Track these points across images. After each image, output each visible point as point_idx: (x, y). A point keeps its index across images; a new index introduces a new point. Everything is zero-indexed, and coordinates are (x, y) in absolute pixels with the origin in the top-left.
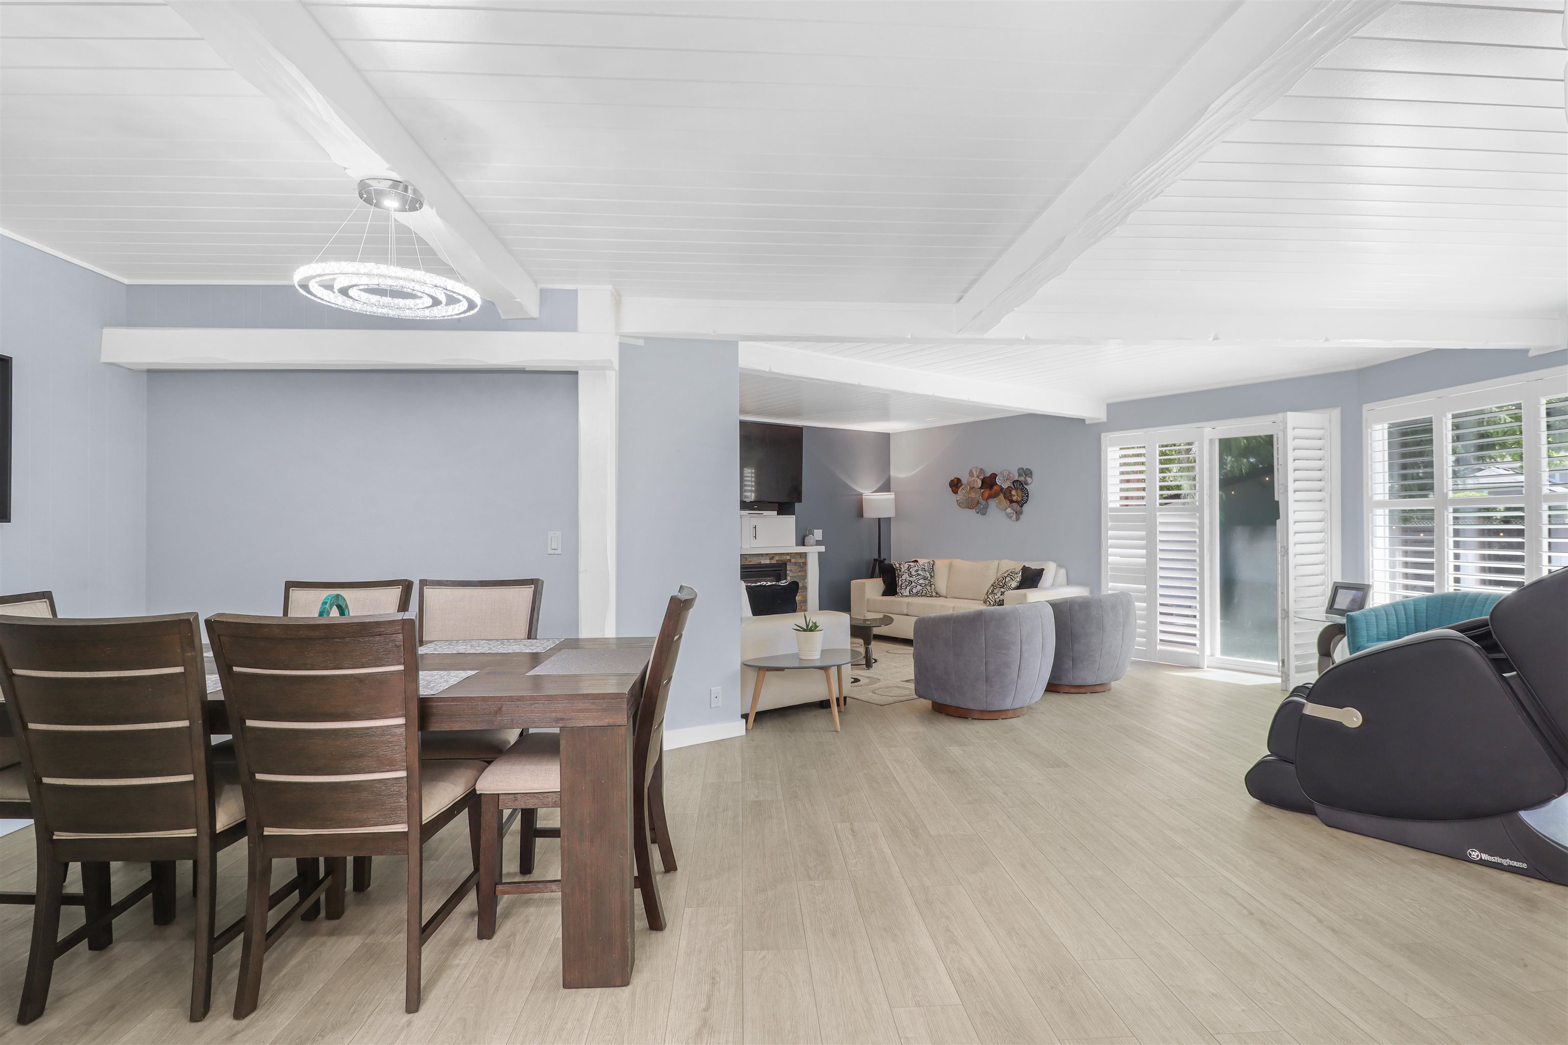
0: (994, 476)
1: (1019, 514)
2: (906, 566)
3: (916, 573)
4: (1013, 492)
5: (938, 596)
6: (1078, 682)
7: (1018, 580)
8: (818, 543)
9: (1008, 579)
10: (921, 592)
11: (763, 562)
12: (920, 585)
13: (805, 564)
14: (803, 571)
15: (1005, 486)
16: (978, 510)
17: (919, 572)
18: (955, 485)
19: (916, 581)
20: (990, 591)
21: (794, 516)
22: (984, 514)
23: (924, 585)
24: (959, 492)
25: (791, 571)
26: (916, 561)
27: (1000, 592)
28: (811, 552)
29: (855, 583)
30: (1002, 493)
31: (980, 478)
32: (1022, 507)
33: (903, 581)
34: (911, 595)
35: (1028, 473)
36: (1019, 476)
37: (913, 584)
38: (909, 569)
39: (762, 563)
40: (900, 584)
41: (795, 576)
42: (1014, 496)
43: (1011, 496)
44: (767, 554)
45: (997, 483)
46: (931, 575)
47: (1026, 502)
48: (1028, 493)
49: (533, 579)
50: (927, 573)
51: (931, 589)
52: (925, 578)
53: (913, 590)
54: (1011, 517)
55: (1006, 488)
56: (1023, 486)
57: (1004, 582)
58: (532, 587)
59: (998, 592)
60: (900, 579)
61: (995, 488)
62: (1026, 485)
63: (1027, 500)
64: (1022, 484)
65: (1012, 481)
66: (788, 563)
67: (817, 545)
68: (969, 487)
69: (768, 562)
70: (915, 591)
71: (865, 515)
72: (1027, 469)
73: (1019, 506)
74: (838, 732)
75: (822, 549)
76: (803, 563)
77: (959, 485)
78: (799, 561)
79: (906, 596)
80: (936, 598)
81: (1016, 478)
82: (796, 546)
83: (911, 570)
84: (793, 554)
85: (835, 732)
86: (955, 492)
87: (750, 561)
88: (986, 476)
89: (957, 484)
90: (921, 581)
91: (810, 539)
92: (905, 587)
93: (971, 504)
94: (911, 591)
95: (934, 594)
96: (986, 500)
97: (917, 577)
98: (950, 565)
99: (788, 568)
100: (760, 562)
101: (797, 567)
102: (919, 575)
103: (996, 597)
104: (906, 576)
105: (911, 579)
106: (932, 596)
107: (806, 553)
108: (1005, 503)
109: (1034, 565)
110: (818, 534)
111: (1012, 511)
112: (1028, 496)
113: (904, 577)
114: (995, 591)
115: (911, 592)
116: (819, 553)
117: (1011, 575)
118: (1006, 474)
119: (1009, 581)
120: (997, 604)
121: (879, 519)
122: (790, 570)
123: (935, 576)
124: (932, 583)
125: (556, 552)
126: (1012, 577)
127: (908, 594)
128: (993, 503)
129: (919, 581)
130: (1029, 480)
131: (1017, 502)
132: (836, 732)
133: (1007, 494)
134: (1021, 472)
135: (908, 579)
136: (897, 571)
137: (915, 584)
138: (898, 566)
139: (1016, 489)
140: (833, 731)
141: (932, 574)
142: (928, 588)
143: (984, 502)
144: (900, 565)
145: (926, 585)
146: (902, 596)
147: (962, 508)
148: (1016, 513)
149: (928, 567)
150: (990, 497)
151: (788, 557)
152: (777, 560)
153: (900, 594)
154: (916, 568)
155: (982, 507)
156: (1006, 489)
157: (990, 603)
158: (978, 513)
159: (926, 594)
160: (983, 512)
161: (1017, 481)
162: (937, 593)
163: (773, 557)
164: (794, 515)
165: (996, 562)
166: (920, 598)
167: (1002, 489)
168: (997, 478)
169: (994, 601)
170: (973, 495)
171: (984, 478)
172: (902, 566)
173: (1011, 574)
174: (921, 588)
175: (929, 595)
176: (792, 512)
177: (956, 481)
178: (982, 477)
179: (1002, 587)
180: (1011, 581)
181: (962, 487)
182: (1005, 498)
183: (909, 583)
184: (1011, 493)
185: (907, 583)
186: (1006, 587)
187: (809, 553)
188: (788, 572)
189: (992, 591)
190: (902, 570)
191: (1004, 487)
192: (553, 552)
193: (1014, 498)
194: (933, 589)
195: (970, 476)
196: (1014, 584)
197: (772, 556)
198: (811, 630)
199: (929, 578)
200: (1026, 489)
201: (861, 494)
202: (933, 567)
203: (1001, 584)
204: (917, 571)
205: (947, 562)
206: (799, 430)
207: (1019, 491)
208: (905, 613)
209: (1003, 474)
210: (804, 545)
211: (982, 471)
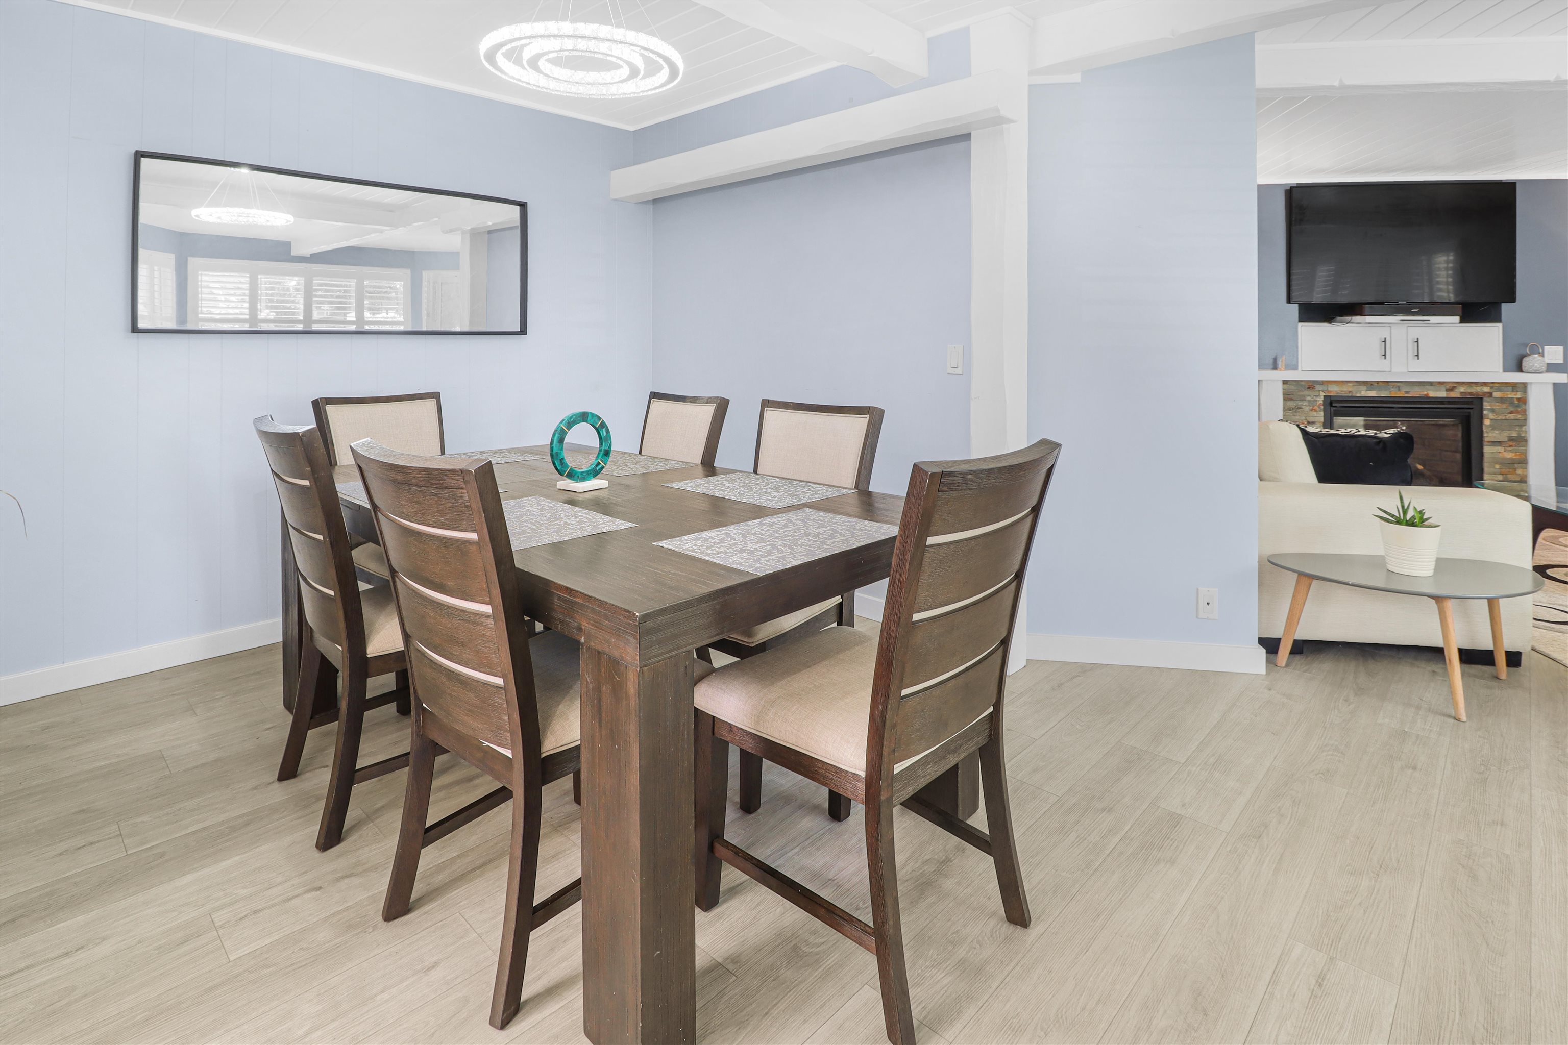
8: (1552, 368)
11: (1432, 394)
13: (1523, 401)
14: (1518, 412)
21: (1500, 324)
25: (1493, 411)
28: (1534, 383)
39: (1431, 396)
41: (1501, 419)
44: (1440, 383)
49: (870, 407)
58: (867, 418)
66: (1485, 399)
67: (1548, 371)
69: (1443, 394)
74: (1459, 720)
75: (1560, 378)
76: (1519, 399)
78: (1510, 396)
82: (1504, 371)
84: (1497, 385)
85: (1452, 721)
87: (1407, 393)
91: (1534, 361)
99: (1486, 405)
100: (1428, 394)
101: (1504, 406)
107: (1525, 384)
110: (1555, 354)
116: (1555, 385)
122: (1489, 410)
125: (957, 371)
132: (1455, 718)
140: (1450, 716)
151: (1486, 389)
152: (1461, 393)
163: (1454, 387)
164: (1501, 322)
176: (1497, 319)
187: (1531, 383)
188: (1485, 412)
192: (952, 371)
197: (1452, 386)
198: (1411, 523)
206: (1510, 187)
210: (1520, 369)
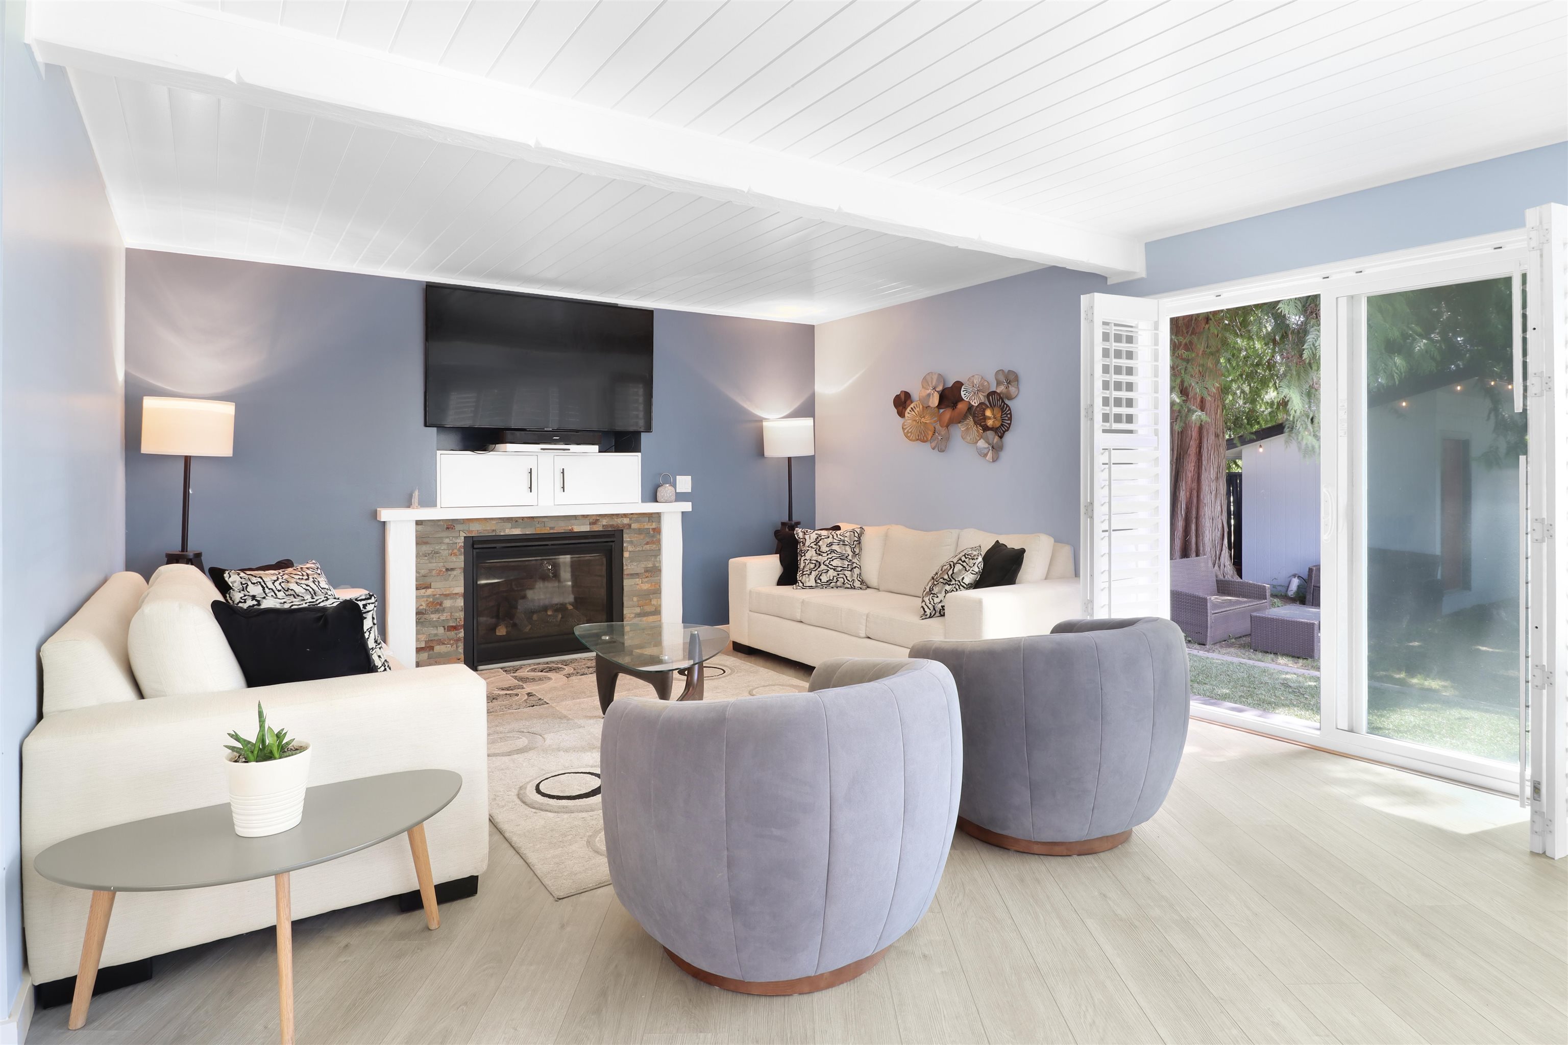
0: (958, 385)
1: (997, 449)
2: (814, 536)
3: (828, 549)
4: (988, 413)
5: (864, 587)
6: (1048, 835)
7: (977, 570)
8: (682, 497)
9: (958, 567)
10: (835, 581)
11: (577, 529)
12: (834, 569)
13: (658, 531)
14: (653, 542)
15: (975, 403)
16: (934, 444)
17: (834, 547)
18: (902, 402)
19: (828, 562)
20: (928, 590)
21: (639, 454)
22: (943, 451)
23: (840, 569)
24: (906, 415)
25: (631, 542)
26: (837, 528)
27: (943, 592)
28: (667, 512)
29: (734, 562)
30: (971, 414)
31: (937, 390)
32: (1001, 437)
33: (807, 562)
34: (819, 584)
35: (1011, 378)
36: (997, 384)
37: (823, 567)
38: (817, 542)
39: (575, 530)
40: (802, 567)
41: (639, 551)
42: (990, 418)
43: (985, 418)
44: (584, 516)
45: (963, 396)
46: (854, 552)
47: (1008, 428)
48: (1010, 414)
50: (848, 548)
51: (852, 576)
52: (842, 557)
53: (821, 577)
54: (986, 455)
55: (976, 405)
56: (1003, 401)
57: (950, 572)
59: (940, 592)
60: (803, 558)
61: (961, 406)
62: (1009, 400)
63: (1010, 424)
64: (1001, 398)
65: (986, 394)
66: (625, 531)
67: (677, 500)
68: (921, 407)
69: (586, 528)
70: (824, 578)
71: (767, 453)
72: (1009, 371)
73: (997, 437)
75: (687, 506)
76: (653, 529)
77: (908, 402)
78: (646, 527)
79: (811, 587)
80: (860, 591)
81: (993, 389)
82: (642, 502)
83: (820, 544)
84: (636, 516)
86: (901, 414)
88: (946, 387)
89: (905, 402)
90: (836, 563)
91: (666, 491)
92: (808, 572)
93: (921, 435)
94: (818, 578)
95: (857, 584)
96: (947, 426)
97: (830, 556)
98: (886, 536)
99: (626, 537)
100: (572, 529)
101: (642, 537)
102: (833, 551)
103: (936, 600)
104: (811, 554)
105: (820, 558)
106: (853, 588)
107: (658, 515)
108: (975, 431)
109: (1012, 542)
110: (684, 483)
111: (986, 445)
112: (1010, 419)
113: (808, 556)
114: (936, 590)
115: (819, 581)
116: (683, 514)
117: (964, 561)
118: (976, 381)
119: (960, 571)
120: (938, 614)
121: (789, 459)
122: (628, 542)
123: (864, 553)
124: (855, 565)
126: (964, 564)
127: (814, 584)
128: (958, 431)
129: (832, 563)
130: (1012, 389)
131: (994, 429)
133: (976, 414)
134: (1002, 378)
135: (814, 558)
136: (800, 545)
137: (826, 568)
138: (801, 537)
139: (992, 407)
141: (857, 551)
142: (848, 573)
143: (943, 431)
144: (805, 534)
145: (843, 569)
146: (804, 587)
147: (910, 440)
148: (993, 447)
149: (850, 539)
150: (952, 422)
151: (626, 521)
152: (603, 526)
153: (801, 584)
154: (830, 540)
155: (940, 438)
156: (977, 407)
157: (925, 612)
158: (933, 449)
159: (843, 583)
160: (942, 447)
161: (994, 393)
162: (862, 582)
163: (597, 520)
164: (640, 452)
165: (955, 532)
166: (835, 591)
167: (970, 407)
168: (963, 389)
169: (932, 609)
170: (927, 420)
171: (944, 390)
172: (807, 537)
173: (963, 558)
174: (835, 574)
175: (849, 586)
176: (637, 449)
177: (903, 397)
178: (940, 388)
179: (948, 583)
180: (964, 572)
181: (912, 406)
182: (976, 423)
183: (815, 566)
184: (984, 415)
185: (812, 566)
186: (953, 582)
187: (664, 513)
188: (625, 545)
189: (931, 590)
190: (807, 544)
191: (973, 404)
193: (990, 423)
194: (856, 576)
195: (923, 387)
196: (969, 578)
197: (594, 520)
199: (850, 557)
200: (1007, 405)
201: (761, 420)
202: (859, 538)
203: (946, 577)
204: (831, 544)
205: (881, 530)
206: (647, 315)
207: (997, 410)
208: (799, 618)
209: (973, 382)
210: (655, 500)
211: (941, 377)
